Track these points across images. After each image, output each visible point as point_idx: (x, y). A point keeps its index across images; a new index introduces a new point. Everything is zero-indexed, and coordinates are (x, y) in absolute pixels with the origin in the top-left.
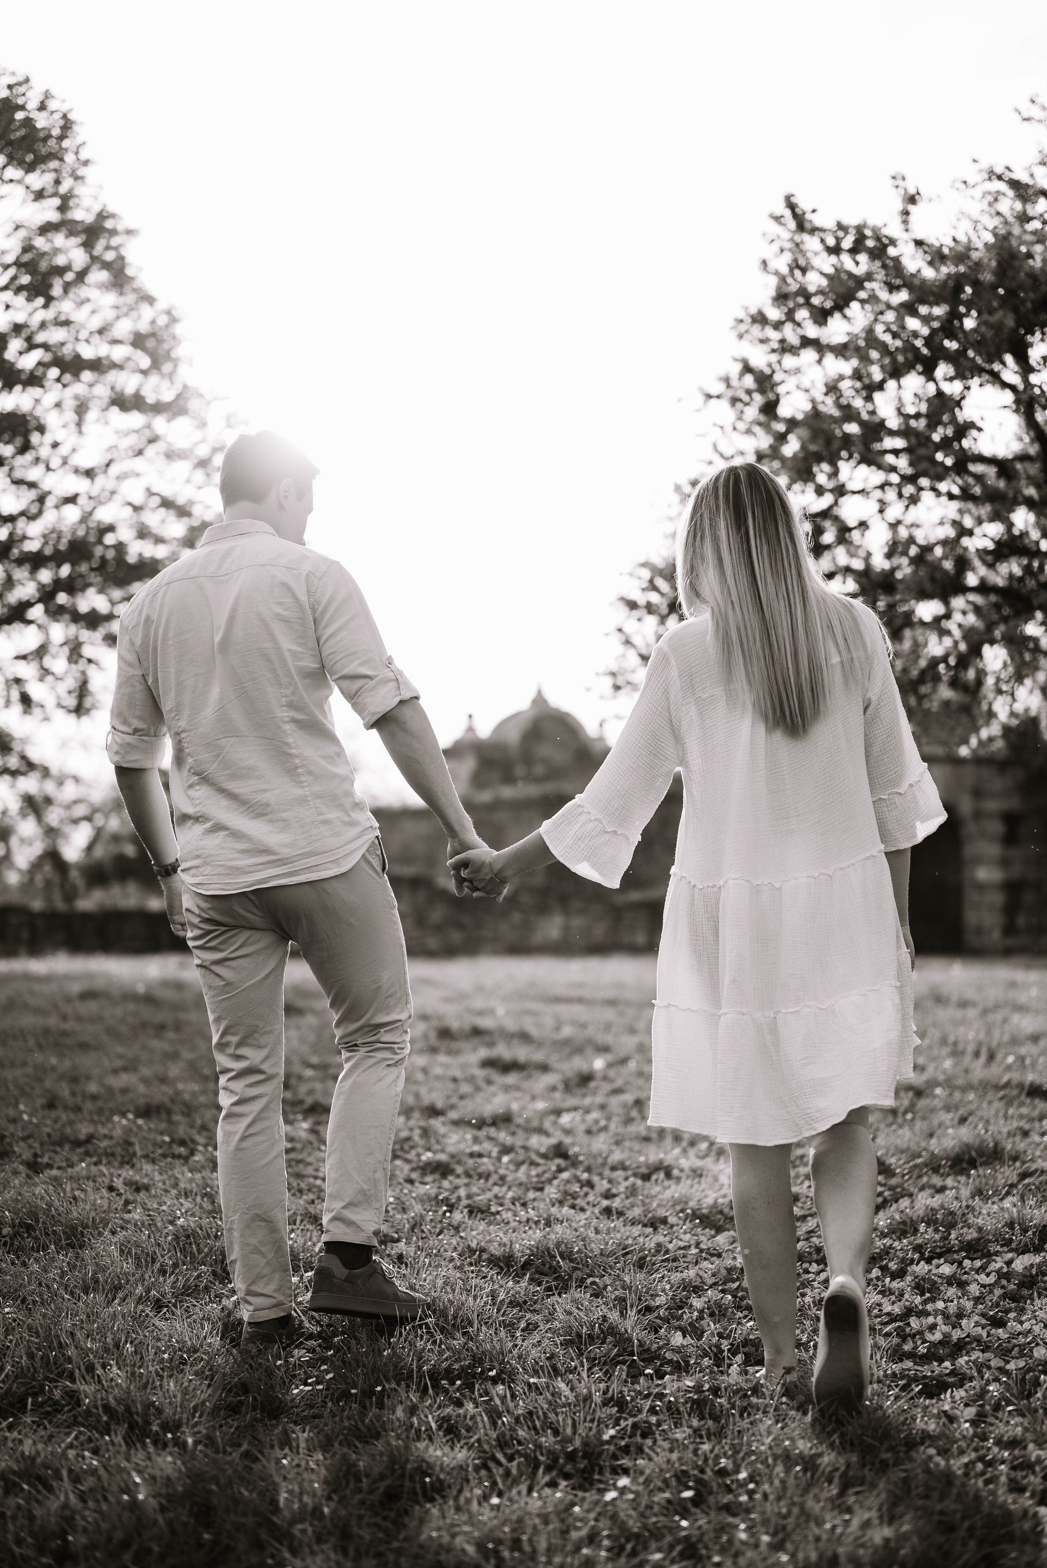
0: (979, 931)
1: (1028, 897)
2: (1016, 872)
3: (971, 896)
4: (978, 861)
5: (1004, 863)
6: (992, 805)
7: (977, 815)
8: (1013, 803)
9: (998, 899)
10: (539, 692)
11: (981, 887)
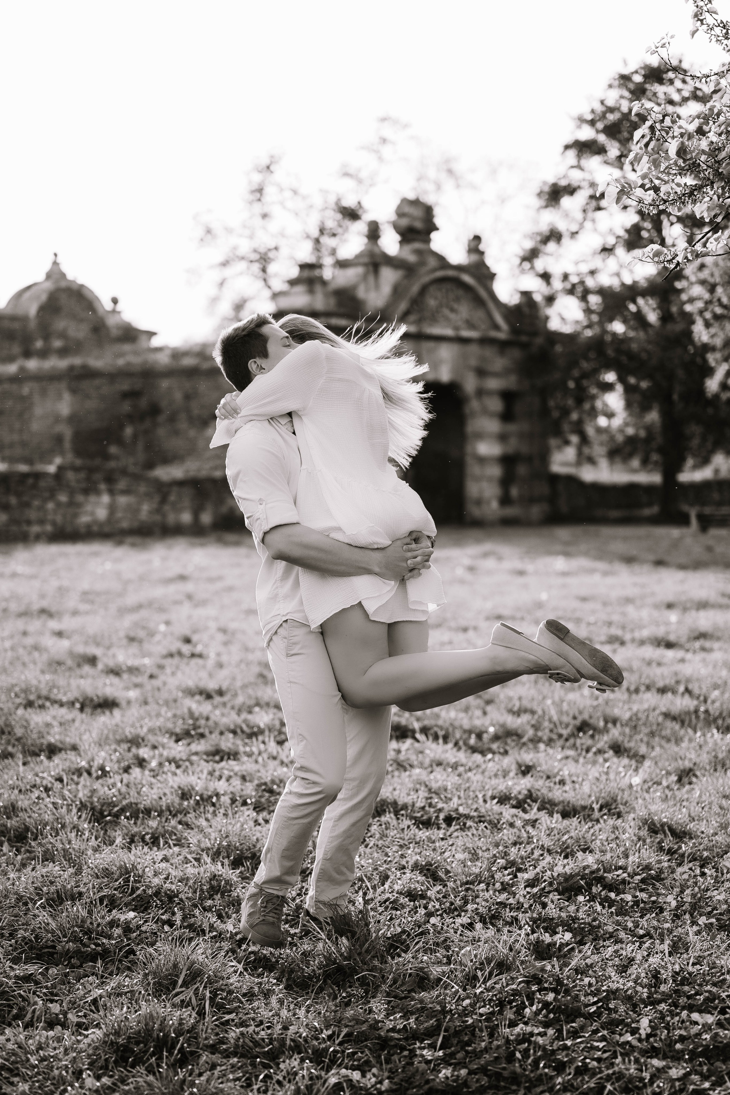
0: (479, 502)
1: (522, 470)
2: (513, 445)
3: (473, 469)
4: (480, 436)
5: (502, 438)
6: (493, 384)
7: (480, 393)
8: (510, 382)
9: (496, 471)
10: (55, 263)
11: (482, 460)
